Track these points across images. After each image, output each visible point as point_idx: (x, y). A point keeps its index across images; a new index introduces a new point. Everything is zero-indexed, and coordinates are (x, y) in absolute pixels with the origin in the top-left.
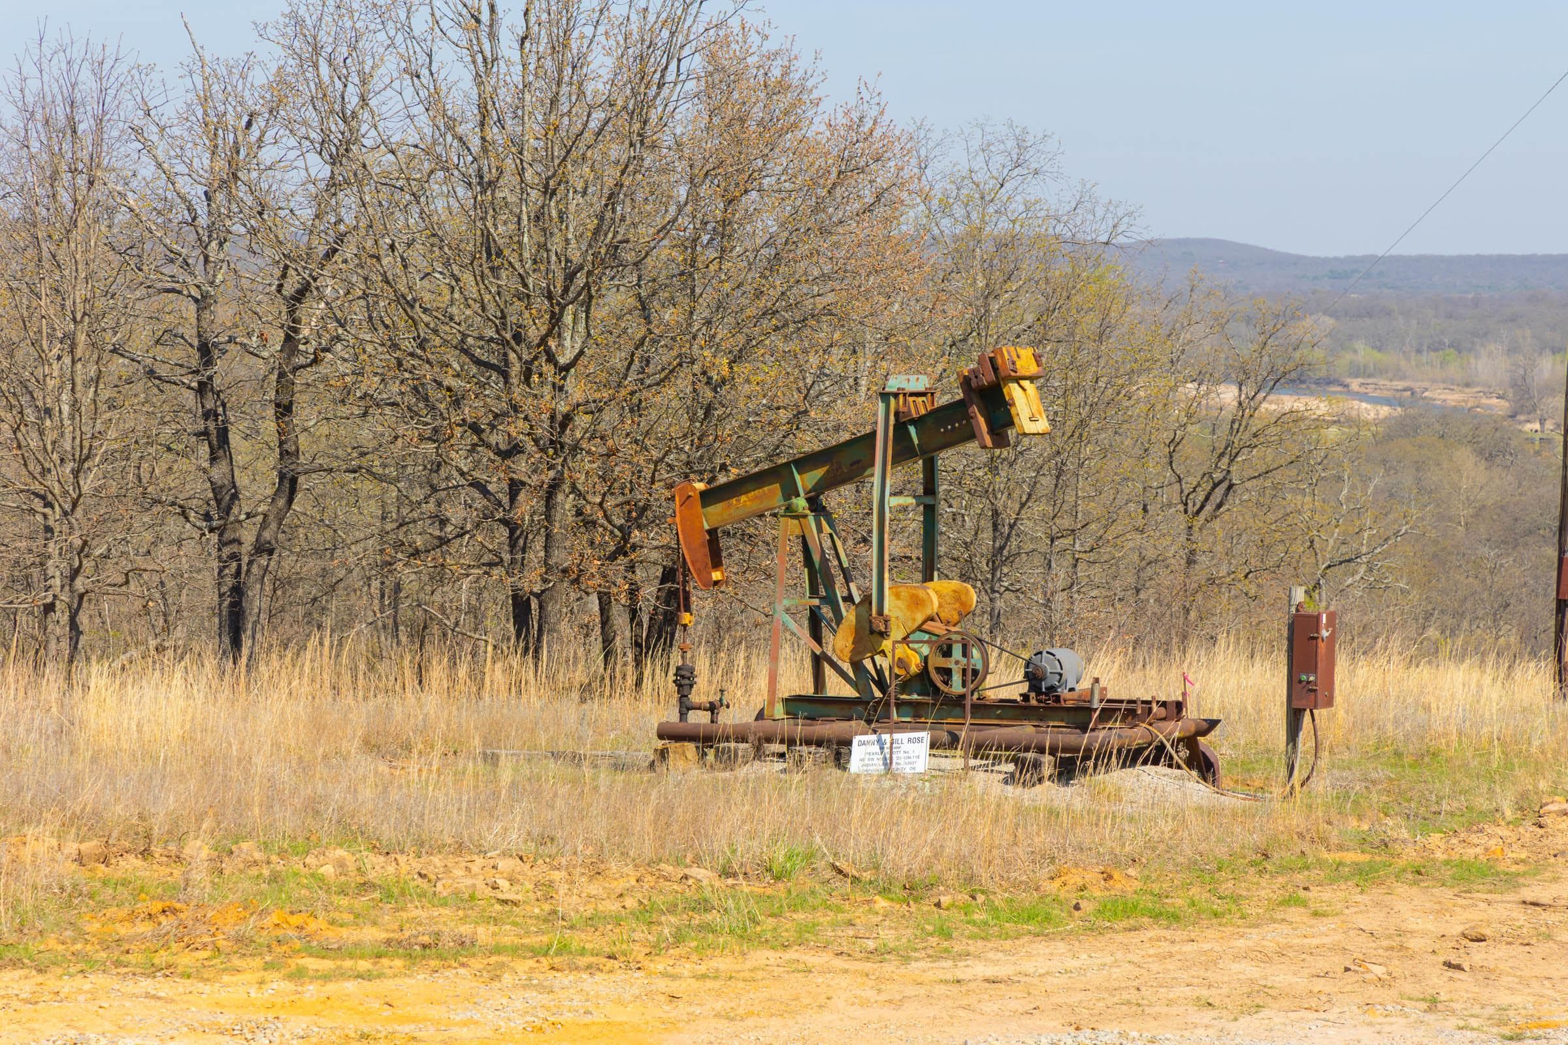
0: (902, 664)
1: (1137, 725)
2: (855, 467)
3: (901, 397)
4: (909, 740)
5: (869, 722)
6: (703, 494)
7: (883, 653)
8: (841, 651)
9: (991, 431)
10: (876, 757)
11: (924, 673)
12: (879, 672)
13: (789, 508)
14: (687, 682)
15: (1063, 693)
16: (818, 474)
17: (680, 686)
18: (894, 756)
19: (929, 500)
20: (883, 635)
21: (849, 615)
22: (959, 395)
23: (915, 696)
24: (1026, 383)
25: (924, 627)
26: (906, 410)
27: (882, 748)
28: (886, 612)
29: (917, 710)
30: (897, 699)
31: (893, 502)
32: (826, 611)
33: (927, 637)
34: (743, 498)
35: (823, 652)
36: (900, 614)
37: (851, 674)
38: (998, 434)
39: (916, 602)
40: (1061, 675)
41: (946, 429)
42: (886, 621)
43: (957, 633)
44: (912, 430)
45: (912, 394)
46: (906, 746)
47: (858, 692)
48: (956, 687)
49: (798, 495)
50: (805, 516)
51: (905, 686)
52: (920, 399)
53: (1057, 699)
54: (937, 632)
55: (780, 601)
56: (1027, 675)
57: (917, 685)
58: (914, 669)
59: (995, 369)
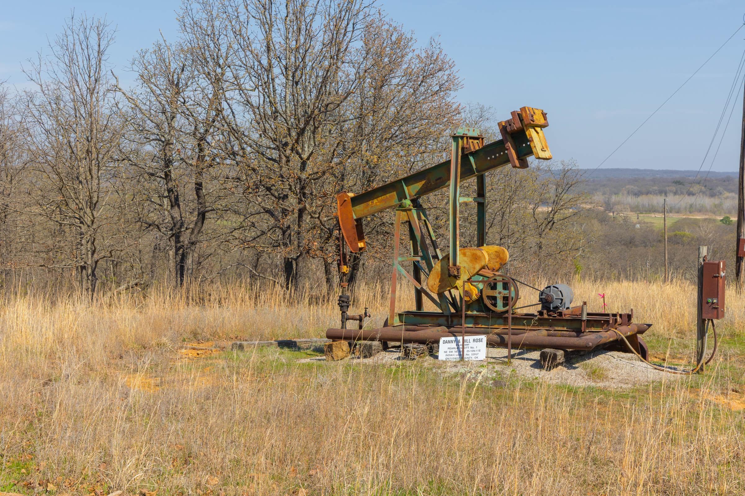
0: (467, 293)
1: (609, 330)
2: (438, 181)
3: (465, 139)
4: (474, 340)
5: (448, 327)
6: (353, 199)
7: (456, 288)
8: (432, 287)
9: (519, 158)
10: (453, 350)
11: (480, 299)
12: (454, 299)
13: (401, 206)
14: (345, 304)
15: (563, 310)
16: (418, 186)
17: (341, 307)
18: (465, 350)
19: (480, 200)
20: (456, 277)
21: (437, 266)
22: (500, 137)
23: (475, 313)
24: (538, 129)
25: (480, 272)
26: (468, 146)
27: (458, 345)
28: (458, 264)
29: (476, 320)
30: (466, 314)
31: (461, 200)
32: (423, 264)
33: (481, 278)
34: (375, 201)
35: (422, 288)
36: (466, 265)
37: (438, 300)
38: (522, 160)
39: (476, 258)
40: (562, 300)
41: (491, 158)
42: (458, 269)
43: (499, 275)
44: (471, 159)
45: (472, 138)
46: (472, 344)
47: (442, 310)
48: (500, 307)
49: (406, 198)
50: (410, 210)
51: (469, 306)
52: (475, 141)
53: (560, 314)
54: (487, 275)
55: (397, 258)
56: (541, 300)
57: (476, 306)
58: (474, 297)
59: (521, 120)
